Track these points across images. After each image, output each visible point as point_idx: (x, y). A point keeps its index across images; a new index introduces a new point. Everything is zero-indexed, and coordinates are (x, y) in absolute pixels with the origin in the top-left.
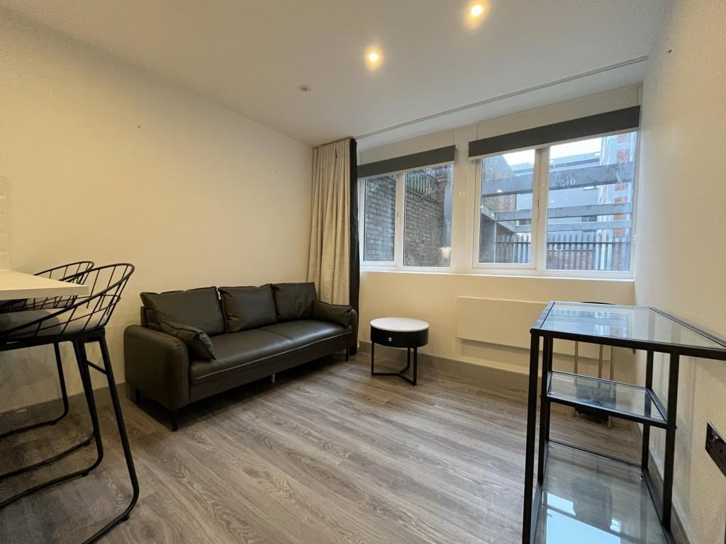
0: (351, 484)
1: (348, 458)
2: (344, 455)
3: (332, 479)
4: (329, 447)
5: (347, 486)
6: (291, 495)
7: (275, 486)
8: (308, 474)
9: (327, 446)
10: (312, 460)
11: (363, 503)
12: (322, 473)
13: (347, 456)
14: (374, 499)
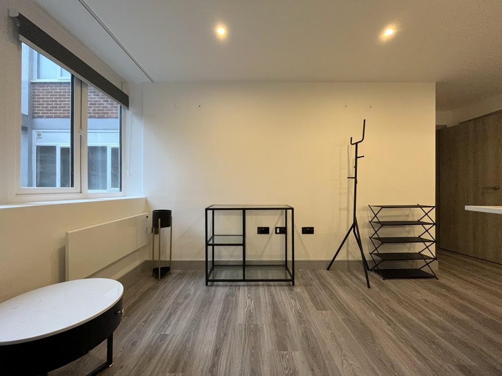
0: (304, 336)
1: (287, 350)
2: (287, 354)
3: (311, 346)
4: (290, 370)
5: (307, 336)
6: (344, 356)
7: (353, 370)
8: (324, 361)
9: (291, 372)
10: (312, 370)
11: (307, 326)
12: (314, 355)
13: (286, 352)
14: (300, 323)
